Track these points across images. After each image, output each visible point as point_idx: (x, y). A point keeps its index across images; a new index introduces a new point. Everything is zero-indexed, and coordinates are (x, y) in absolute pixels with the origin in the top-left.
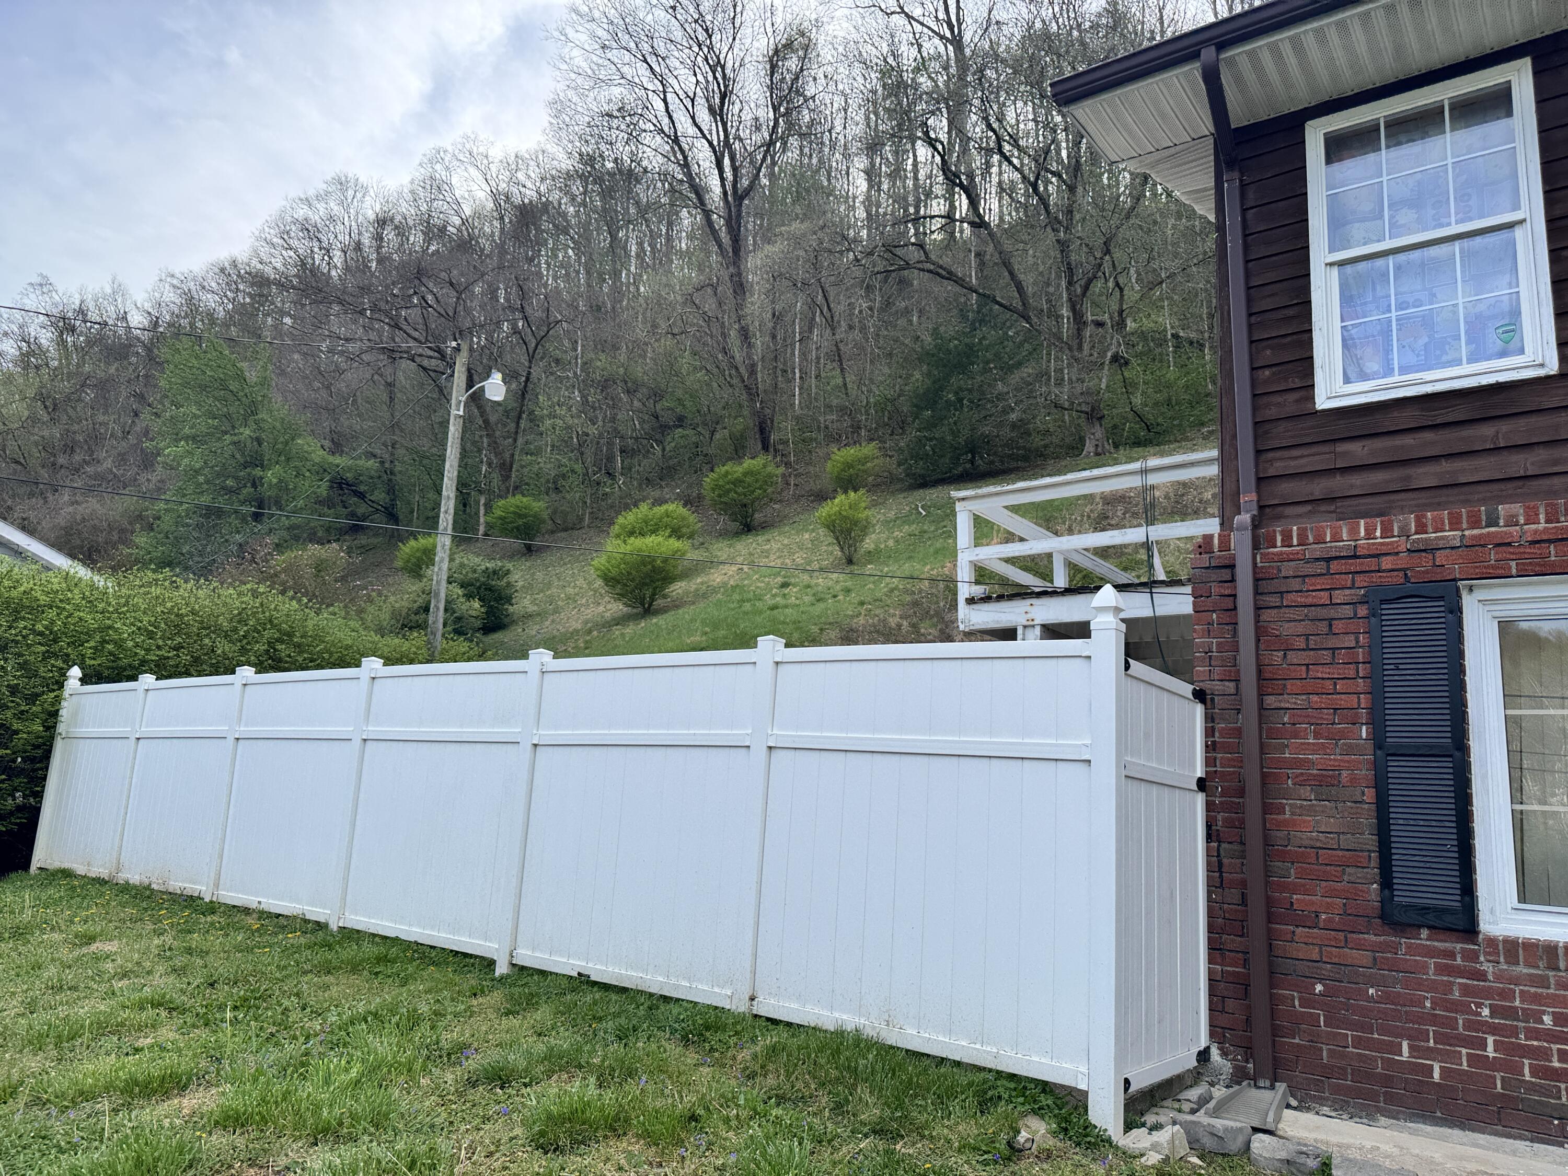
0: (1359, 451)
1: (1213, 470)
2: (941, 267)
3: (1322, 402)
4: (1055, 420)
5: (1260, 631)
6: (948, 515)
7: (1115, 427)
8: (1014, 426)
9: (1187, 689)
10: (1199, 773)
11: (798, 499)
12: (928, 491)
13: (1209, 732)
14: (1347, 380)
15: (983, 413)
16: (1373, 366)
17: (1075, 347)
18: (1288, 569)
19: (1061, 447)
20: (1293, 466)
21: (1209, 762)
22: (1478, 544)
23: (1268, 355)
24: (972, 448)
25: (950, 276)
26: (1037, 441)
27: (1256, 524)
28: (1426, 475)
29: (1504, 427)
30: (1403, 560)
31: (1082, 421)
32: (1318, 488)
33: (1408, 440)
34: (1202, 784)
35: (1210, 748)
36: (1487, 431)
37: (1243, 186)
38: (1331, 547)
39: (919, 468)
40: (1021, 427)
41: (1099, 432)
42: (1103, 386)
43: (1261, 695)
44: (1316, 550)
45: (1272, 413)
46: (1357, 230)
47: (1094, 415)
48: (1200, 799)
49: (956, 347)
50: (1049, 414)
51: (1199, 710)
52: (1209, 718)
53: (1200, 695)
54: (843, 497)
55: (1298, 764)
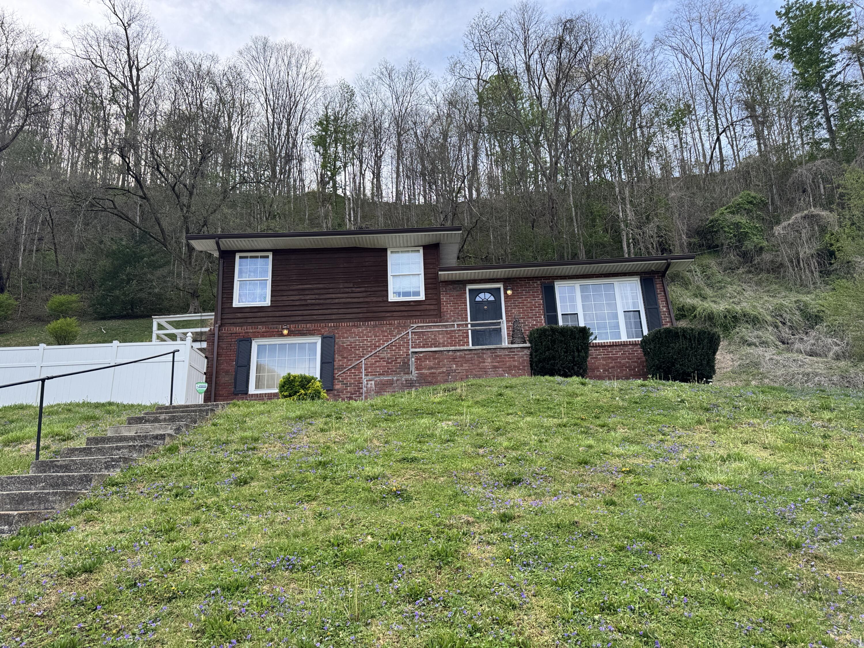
0: (239, 315)
1: (213, 317)
2: (123, 214)
3: (234, 306)
4: (175, 294)
5: (218, 346)
6: (118, 334)
7: (205, 301)
8: (156, 295)
9: (204, 355)
10: (205, 371)
11: (23, 319)
12: (106, 322)
13: (208, 364)
14: (239, 302)
15: (141, 287)
16: (244, 300)
17: (188, 263)
18: (224, 335)
19: (178, 307)
20: (228, 317)
21: (207, 370)
22: (255, 332)
23: (225, 296)
24: (133, 303)
25: (127, 219)
26: (166, 303)
27: (220, 327)
28: (250, 320)
29: (262, 313)
30: (244, 334)
31: (189, 296)
32: (232, 321)
33: (247, 314)
34: (205, 373)
35: (207, 367)
36: (259, 314)
37: (224, 262)
38: (232, 332)
39: (103, 310)
40: (159, 296)
41: (197, 303)
42: (200, 282)
43: (217, 357)
44: (230, 332)
45: (225, 306)
46: (244, 275)
47: (194, 295)
48: (205, 376)
49: (128, 252)
50: (172, 291)
51: (206, 360)
52: (208, 362)
53: (206, 357)
54: (63, 319)
55: (223, 369)
